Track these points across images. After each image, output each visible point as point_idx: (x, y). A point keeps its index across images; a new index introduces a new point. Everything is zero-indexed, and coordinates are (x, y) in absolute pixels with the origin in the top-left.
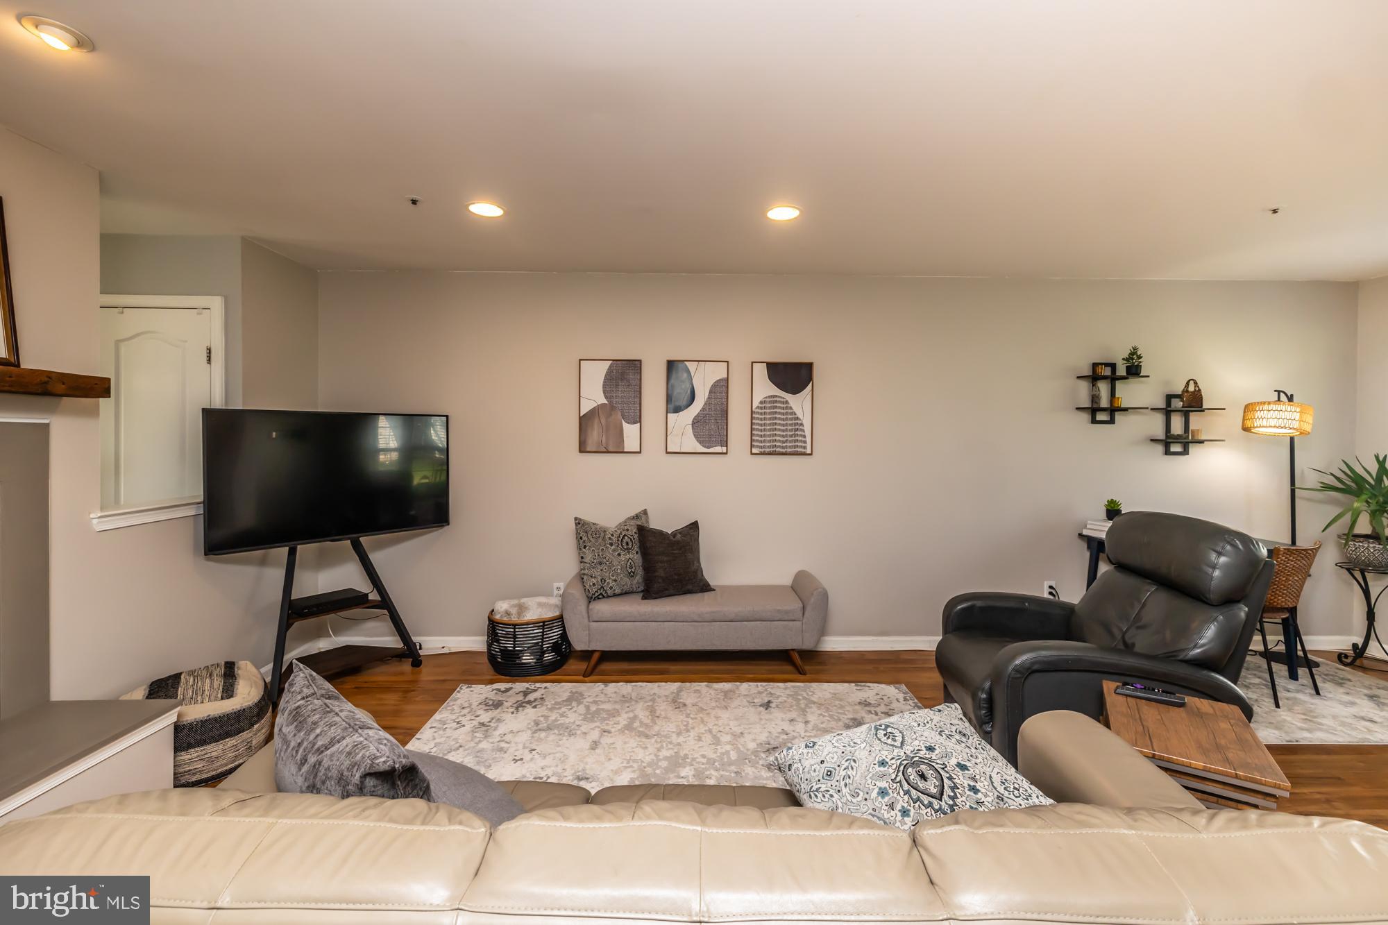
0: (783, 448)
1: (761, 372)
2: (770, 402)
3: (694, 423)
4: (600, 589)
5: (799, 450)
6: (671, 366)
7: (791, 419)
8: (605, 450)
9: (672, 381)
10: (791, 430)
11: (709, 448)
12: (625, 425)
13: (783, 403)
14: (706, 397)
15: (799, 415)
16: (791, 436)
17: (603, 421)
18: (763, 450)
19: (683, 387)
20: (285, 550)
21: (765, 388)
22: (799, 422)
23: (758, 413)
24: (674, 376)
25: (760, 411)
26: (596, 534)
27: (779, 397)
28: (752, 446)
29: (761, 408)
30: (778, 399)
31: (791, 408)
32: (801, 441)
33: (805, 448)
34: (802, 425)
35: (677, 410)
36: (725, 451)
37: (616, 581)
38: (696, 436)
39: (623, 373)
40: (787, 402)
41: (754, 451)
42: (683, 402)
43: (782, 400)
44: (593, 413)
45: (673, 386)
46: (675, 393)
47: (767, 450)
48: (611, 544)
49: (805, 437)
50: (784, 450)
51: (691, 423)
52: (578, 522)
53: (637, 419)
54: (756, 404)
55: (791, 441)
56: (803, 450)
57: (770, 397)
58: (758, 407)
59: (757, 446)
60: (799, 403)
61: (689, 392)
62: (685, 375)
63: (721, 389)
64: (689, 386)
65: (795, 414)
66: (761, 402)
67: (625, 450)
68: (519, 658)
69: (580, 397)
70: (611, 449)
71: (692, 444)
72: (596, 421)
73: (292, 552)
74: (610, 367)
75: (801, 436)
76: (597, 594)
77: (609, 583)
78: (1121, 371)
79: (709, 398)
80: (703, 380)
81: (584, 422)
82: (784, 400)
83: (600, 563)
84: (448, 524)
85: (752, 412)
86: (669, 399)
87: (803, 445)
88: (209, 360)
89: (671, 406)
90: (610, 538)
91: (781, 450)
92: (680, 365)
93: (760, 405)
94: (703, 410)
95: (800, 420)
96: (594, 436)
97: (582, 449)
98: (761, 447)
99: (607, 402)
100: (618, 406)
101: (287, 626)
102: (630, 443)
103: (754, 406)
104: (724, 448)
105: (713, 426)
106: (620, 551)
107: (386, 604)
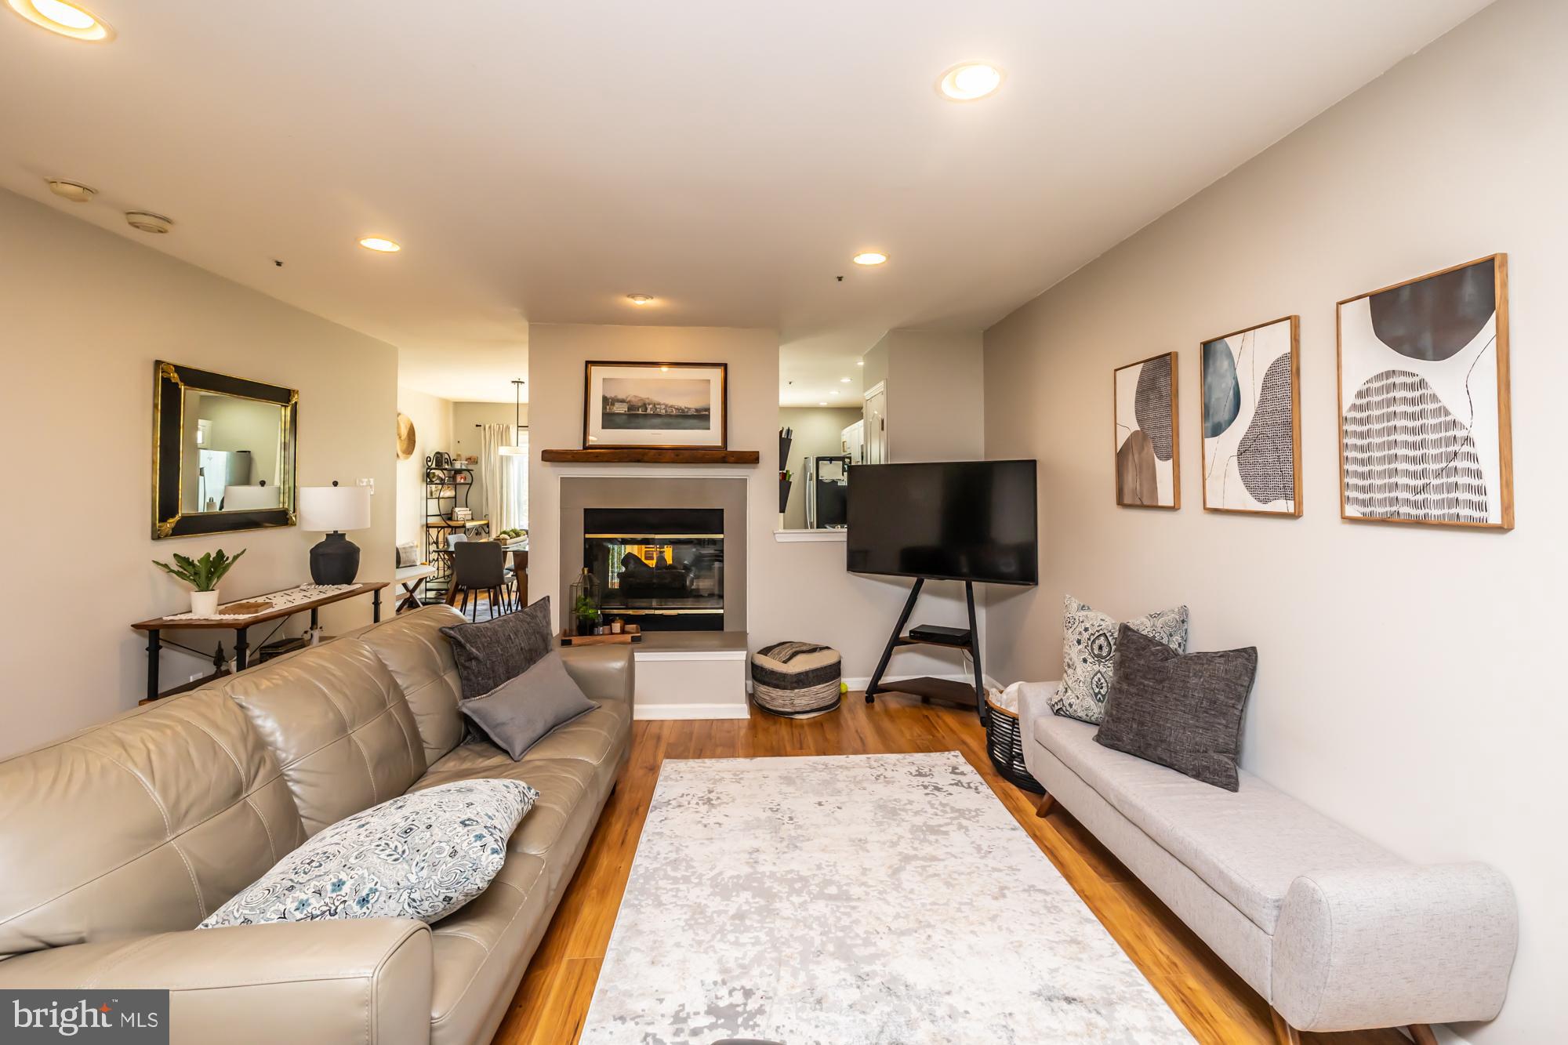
0: (1415, 505)
1: (1359, 316)
2: (1379, 391)
3: (1240, 454)
5: (1464, 512)
6: (1208, 349)
7: (1436, 428)
8: (1139, 503)
9: (1209, 379)
10: (1437, 458)
11: (1265, 501)
12: (1158, 463)
13: (1412, 387)
14: (1258, 398)
15: (1459, 412)
16: (1438, 474)
17: (1136, 456)
18: (1366, 511)
19: (1223, 386)
20: (913, 580)
21: (1367, 357)
22: (1460, 434)
23: (1355, 421)
24: (1211, 370)
25: (1359, 415)
27: (1404, 373)
28: (1344, 500)
29: (1361, 408)
30: (1399, 380)
31: (1434, 398)
32: (1469, 488)
33: (1484, 508)
34: (1468, 440)
35: (1217, 430)
36: (1293, 510)
37: (1079, 696)
38: (1244, 477)
39: (1154, 380)
40: (1422, 384)
41: (1350, 511)
42: (1223, 415)
43: (1409, 380)
44: (1128, 445)
45: (1210, 388)
46: (1213, 400)
47: (1379, 510)
48: (1082, 643)
49: (1480, 476)
51: (1235, 453)
53: (1171, 452)
54: (1349, 399)
55: (1439, 489)
56: (1479, 516)
57: (1379, 377)
58: (1354, 407)
59: (1353, 502)
60: (1460, 382)
61: (1231, 393)
62: (1226, 364)
63: (1286, 374)
64: (1231, 383)
65: (1447, 413)
66: (1360, 395)
67: (1160, 504)
69: (1116, 424)
70: (1145, 504)
71: (1235, 493)
72: (1131, 458)
73: (919, 584)
74: (1143, 373)
75: (1469, 472)
79: (1263, 400)
80: (1253, 364)
81: (1122, 456)
82: (1416, 379)
84: (1037, 584)
85: (1342, 420)
86: (1208, 411)
87: (1480, 500)
88: (883, 429)
89: (1209, 425)
91: (1414, 512)
92: (1219, 346)
93: (1359, 402)
94: (1253, 426)
95: (1463, 427)
96: (1130, 481)
97: (1120, 502)
98: (1364, 503)
99: (1139, 429)
100: (1150, 433)
101: (896, 641)
102: (1165, 497)
103: (1346, 407)
104: (1291, 503)
105: (1271, 457)
106: (1086, 655)
107: (974, 651)
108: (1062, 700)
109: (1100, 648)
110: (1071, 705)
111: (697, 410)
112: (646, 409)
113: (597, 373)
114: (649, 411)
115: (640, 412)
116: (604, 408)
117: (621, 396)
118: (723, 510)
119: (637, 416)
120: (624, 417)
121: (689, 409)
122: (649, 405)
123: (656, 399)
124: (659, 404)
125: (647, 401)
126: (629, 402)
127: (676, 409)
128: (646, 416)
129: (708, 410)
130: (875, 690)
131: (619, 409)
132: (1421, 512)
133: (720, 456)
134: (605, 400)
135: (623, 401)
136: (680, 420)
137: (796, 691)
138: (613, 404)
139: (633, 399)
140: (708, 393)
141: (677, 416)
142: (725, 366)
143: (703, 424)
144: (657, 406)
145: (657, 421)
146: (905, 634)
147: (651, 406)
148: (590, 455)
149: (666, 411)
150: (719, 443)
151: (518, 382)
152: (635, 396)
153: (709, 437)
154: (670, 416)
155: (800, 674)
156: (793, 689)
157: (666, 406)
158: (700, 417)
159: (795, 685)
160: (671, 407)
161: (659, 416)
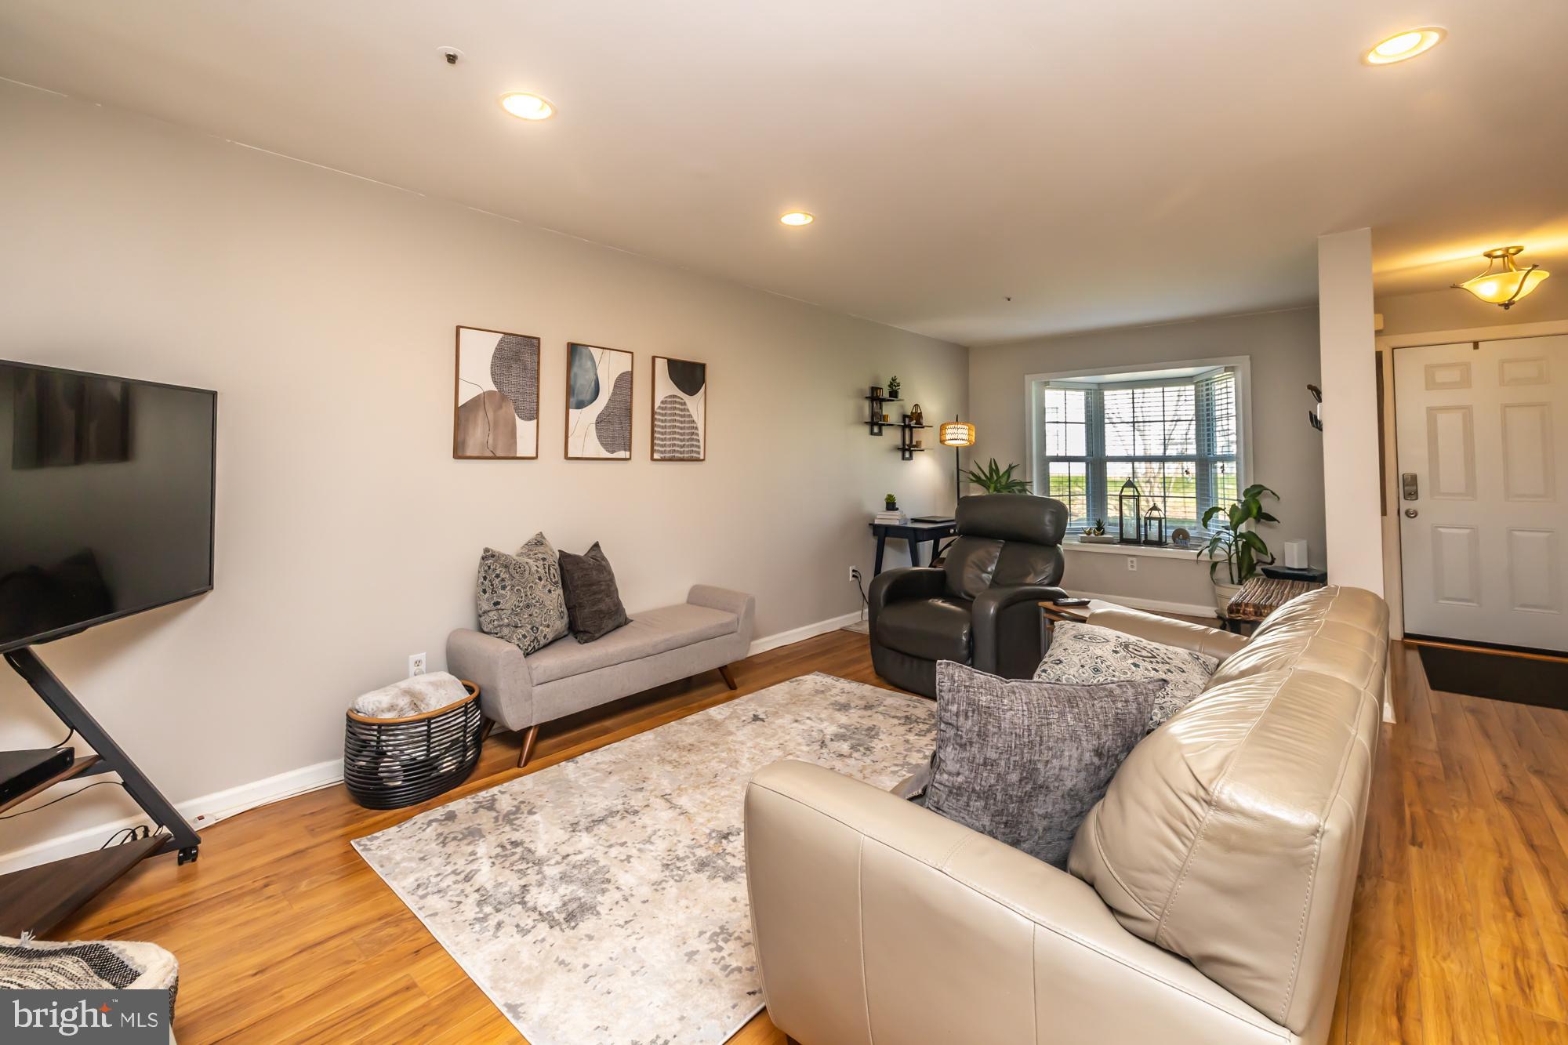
0: (681, 453)
1: (662, 366)
2: (671, 402)
3: (597, 423)
4: (533, 641)
5: (695, 455)
6: (573, 349)
7: (688, 422)
8: (491, 455)
9: (575, 369)
10: (687, 434)
11: (613, 452)
12: (519, 421)
13: (681, 404)
14: (611, 391)
15: (695, 418)
16: (688, 440)
17: (491, 415)
18: (663, 455)
19: (587, 377)
21: (666, 388)
22: (695, 425)
23: (660, 414)
24: (577, 363)
25: (661, 412)
26: (520, 568)
27: (679, 398)
28: (653, 451)
29: (663, 409)
30: (678, 400)
31: (688, 410)
32: (695, 446)
33: (699, 453)
34: (696, 428)
35: (580, 405)
36: (628, 457)
38: (599, 437)
40: (685, 404)
41: (656, 456)
42: (587, 396)
43: (681, 401)
44: (476, 403)
45: (574, 376)
46: (578, 385)
47: (667, 455)
49: (698, 441)
51: (594, 421)
52: (490, 554)
53: (533, 414)
54: (657, 404)
55: (688, 446)
56: (697, 456)
57: (670, 396)
58: (659, 408)
59: (659, 452)
60: (694, 405)
61: (593, 383)
62: (589, 364)
63: (625, 382)
64: (593, 377)
65: (692, 417)
66: (662, 402)
67: (518, 455)
69: (458, 380)
70: (499, 454)
71: (595, 448)
72: (481, 414)
74: (501, 342)
75: (696, 440)
78: (886, 394)
79: (614, 394)
80: (608, 369)
81: (463, 415)
82: (683, 401)
85: (653, 413)
86: (570, 390)
87: (697, 450)
89: (573, 400)
91: (680, 456)
92: (582, 350)
93: (662, 405)
94: (607, 407)
95: (695, 423)
96: (477, 436)
97: (459, 453)
98: (662, 452)
99: (495, 389)
100: (512, 396)
102: (525, 447)
103: (656, 407)
104: (628, 453)
105: (617, 426)
107: (109, 756)
132: (682, 456)
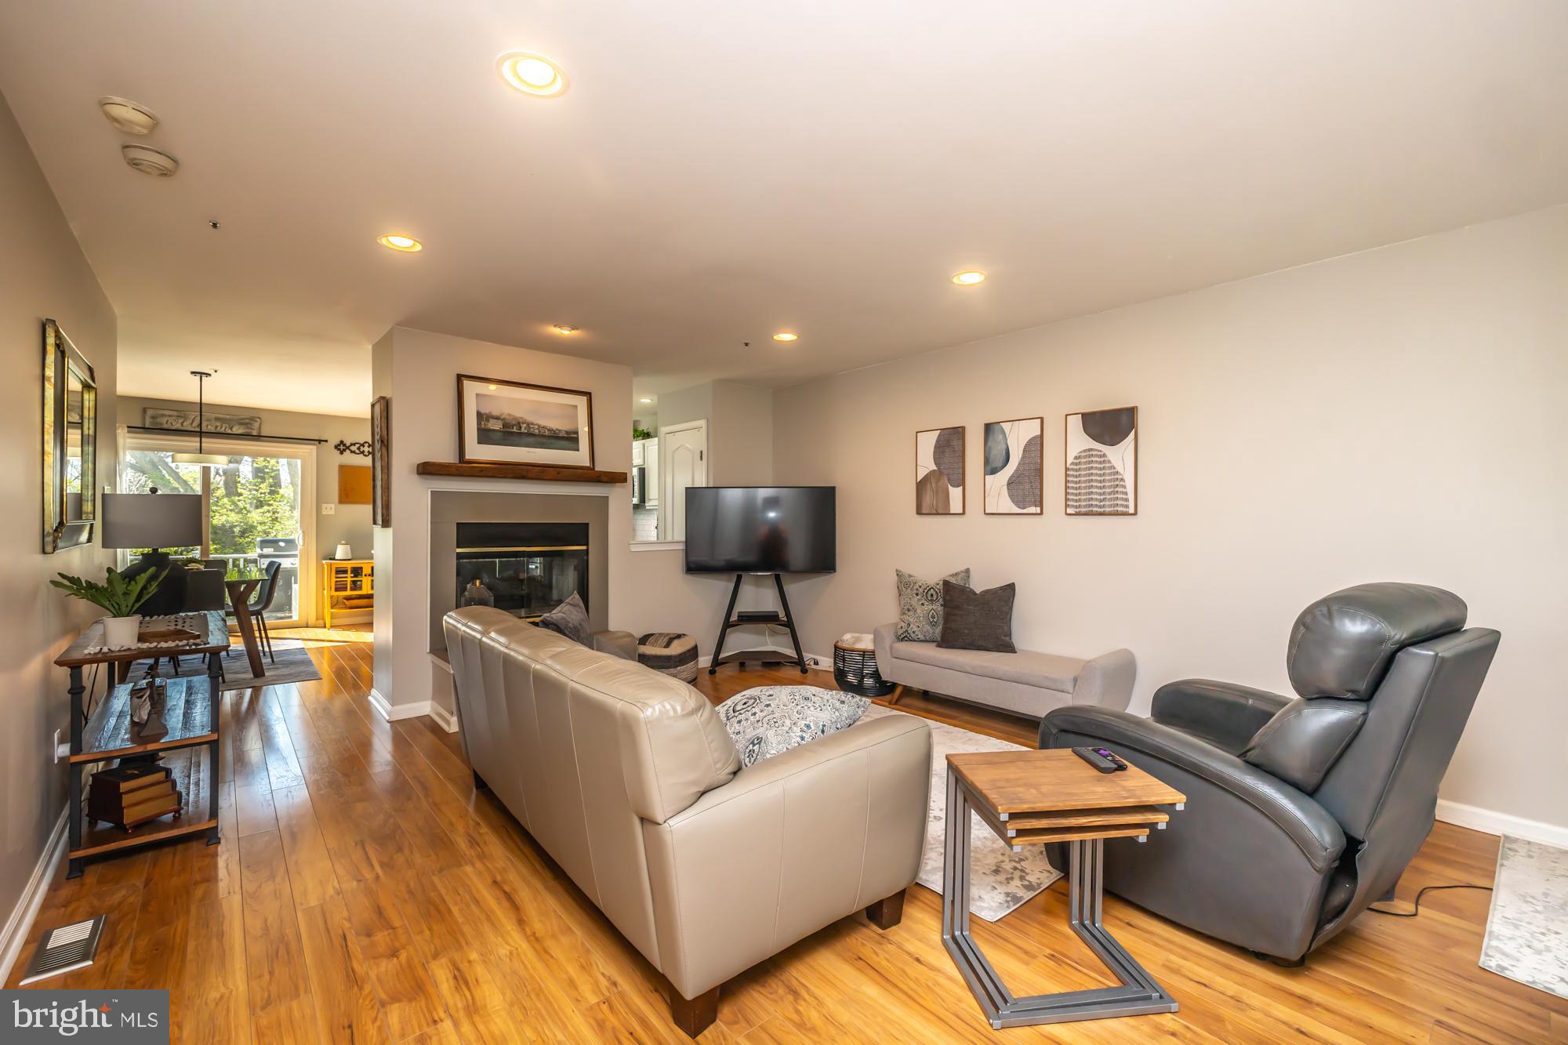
0: (1100, 507)
1: (1075, 423)
2: (1085, 457)
3: (1009, 484)
4: (905, 632)
5: (1120, 509)
6: (989, 428)
7: (1110, 474)
8: (935, 512)
9: (989, 444)
10: (1110, 487)
11: (1023, 508)
12: (950, 489)
13: (1100, 456)
14: (1020, 456)
15: (1119, 468)
16: (1110, 494)
17: (933, 485)
18: (1078, 510)
19: (999, 448)
20: (734, 577)
21: (1080, 441)
22: (1120, 477)
23: (1073, 470)
24: (991, 438)
25: (1075, 467)
26: (911, 585)
27: (1096, 450)
28: (1067, 506)
29: (1076, 464)
30: (1094, 453)
31: (1109, 462)
32: (1122, 499)
33: (1127, 506)
34: (1122, 480)
35: (994, 471)
36: (1039, 511)
37: (918, 627)
38: (1011, 496)
39: (949, 441)
40: (1104, 455)
41: (1069, 511)
42: (998, 463)
43: (1099, 453)
44: (926, 478)
45: (990, 448)
46: (991, 456)
47: (1083, 510)
48: (917, 594)
49: (1126, 494)
50: (1102, 510)
51: (1006, 484)
52: (899, 574)
53: (961, 482)
54: (1070, 460)
55: (1110, 500)
56: (1125, 510)
57: (1085, 451)
58: (1073, 463)
59: (1073, 506)
60: (1120, 456)
61: (1004, 452)
62: (1001, 437)
63: (1036, 446)
64: (1004, 447)
65: (1114, 468)
66: (1076, 458)
67: (951, 512)
68: (846, 676)
69: (917, 464)
70: (940, 512)
71: (1007, 505)
72: (929, 486)
73: (740, 579)
74: (939, 436)
75: (1123, 493)
76: (902, 636)
77: (912, 628)
79: (1023, 457)
80: (1017, 438)
81: (921, 486)
82: (1102, 453)
83: (909, 610)
84: (835, 572)
85: (1067, 469)
86: (987, 461)
87: (1125, 503)
88: (702, 459)
89: (989, 468)
90: (917, 589)
91: (1099, 510)
92: (996, 427)
93: (1075, 461)
94: (1017, 470)
95: (1121, 474)
96: (928, 499)
97: (919, 512)
98: (1076, 507)
99: (936, 468)
100: (946, 472)
101: (727, 625)
102: (955, 506)
103: (1069, 463)
104: (1038, 508)
105: (1027, 486)
106: (923, 601)
107: (789, 624)
108: (907, 631)
109: (932, 595)
110: (914, 632)
111: (567, 432)
112: (520, 428)
113: (471, 389)
114: (523, 430)
115: (515, 430)
116: (479, 423)
117: (495, 413)
118: (587, 524)
119: (512, 433)
120: (499, 434)
121: (559, 430)
122: (523, 423)
123: (530, 418)
124: (532, 424)
125: (521, 420)
126: (504, 419)
127: (549, 430)
128: (520, 434)
129: (577, 433)
130: (717, 663)
131: (496, 425)
133: (589, 475)
134: (479, 415)
135: (497, 418)
136: (553, 441)
137: (679, 668)
138: (487, 420)
139: (507, 417)
140: (576, 416)
141: (549, 437)
142: (588, 395)
143: (572, 445)
144: (531, 426)
145: (531, 440)
146: (734, 618)
147: (525, 425)
148: (464, 468)
149: (539, 431)
150: (587, 464)
151: (201, 374)
152: (510, 415)
153: (579, 457)
154: (544, 436)
155: (681, 654)
156: (676, 667)
157: (539, 426)
158: (570, 440)
159: (677, 664)
160: (544, 427)
161: (533, 435)
